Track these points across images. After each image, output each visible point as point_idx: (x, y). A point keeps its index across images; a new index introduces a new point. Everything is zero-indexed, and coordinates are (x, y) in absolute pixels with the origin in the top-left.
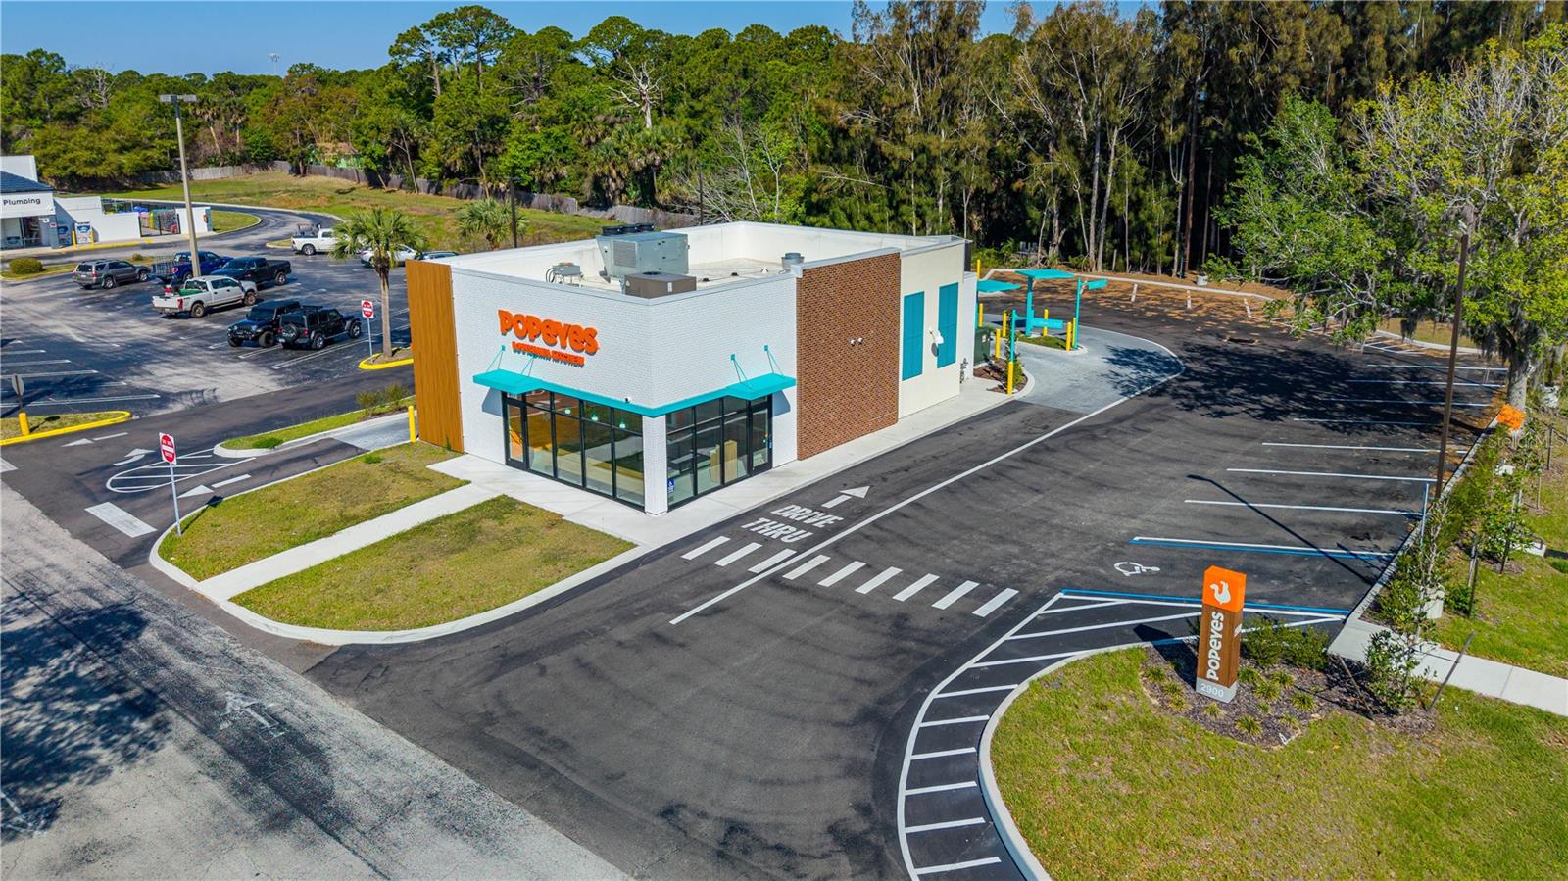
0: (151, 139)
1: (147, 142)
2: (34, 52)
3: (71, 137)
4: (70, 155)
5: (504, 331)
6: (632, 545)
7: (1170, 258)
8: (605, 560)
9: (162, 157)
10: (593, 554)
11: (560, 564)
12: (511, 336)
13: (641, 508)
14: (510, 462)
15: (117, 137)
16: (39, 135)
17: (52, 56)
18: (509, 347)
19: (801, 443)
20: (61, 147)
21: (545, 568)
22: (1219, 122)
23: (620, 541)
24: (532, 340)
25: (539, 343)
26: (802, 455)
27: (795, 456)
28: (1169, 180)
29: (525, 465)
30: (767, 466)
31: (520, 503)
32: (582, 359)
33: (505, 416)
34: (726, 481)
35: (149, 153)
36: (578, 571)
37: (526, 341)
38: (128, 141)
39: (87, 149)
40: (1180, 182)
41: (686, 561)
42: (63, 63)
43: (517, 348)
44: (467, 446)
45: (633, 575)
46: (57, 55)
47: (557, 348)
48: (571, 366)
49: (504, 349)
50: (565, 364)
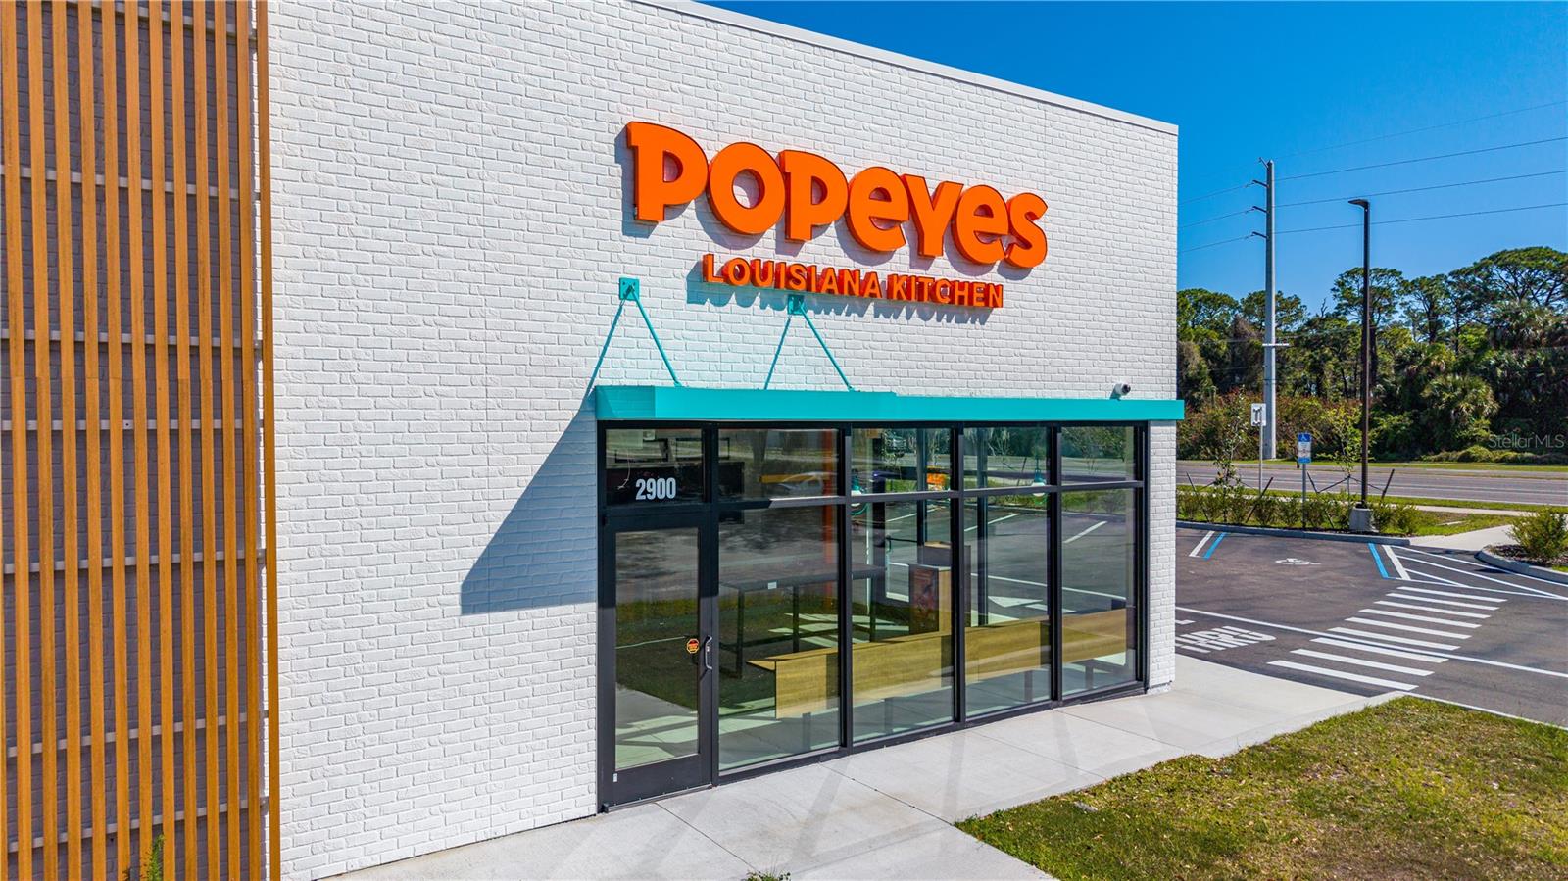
5: (641, 222)
25: (825, 255)
32: (993, 290)
48: (944, 321)
49: (628, 290)
50: (925, 318)
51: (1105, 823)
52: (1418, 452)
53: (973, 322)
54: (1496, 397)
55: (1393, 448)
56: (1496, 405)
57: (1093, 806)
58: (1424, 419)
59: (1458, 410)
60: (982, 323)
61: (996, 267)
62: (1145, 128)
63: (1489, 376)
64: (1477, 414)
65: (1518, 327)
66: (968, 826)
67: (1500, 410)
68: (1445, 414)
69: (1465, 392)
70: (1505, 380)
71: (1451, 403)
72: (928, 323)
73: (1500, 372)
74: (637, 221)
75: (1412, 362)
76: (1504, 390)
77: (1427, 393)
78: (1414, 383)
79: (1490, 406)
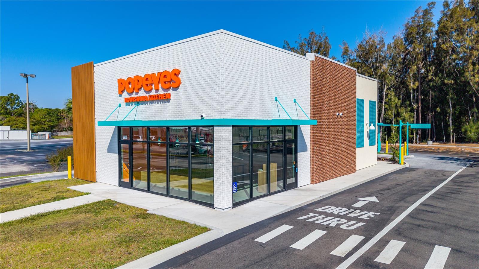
0: (44, 122)
1: (43, 122)
2: (10, 94)
3: (18, 120)
4: (17, 125)
5: (121, 92)
6: (206, 229)
7: (412, 136)
8: (180, 242)
9: (47, 127)
10: (168, 237)
11: (134, 246)
12: (125, 95)
13: (211, 206)
14: (122, 184)
15: (33, 121)
16: (8, 119)
17: (16, 95)
18: (123, 103)
19: (313, 174)
20: (14, 123)
21: (116, 249)
22: (434, 78)
23: (195, 227)
24: (137, 93)
25: (142, 93)
26: (313, 182)
27: (309, 182)
28: (410, 105)
29: (130, 186)
30: (294, 185)
31: (118, 203)
32: (170, 95)
33: (119, 153)
34: (271, 191)
35: (43, 126)
36: (150, 252)
37: (134, 95)
38: (36, 122)
39: (23, 124)
40: (415, 105)
41: (261, 244)
42: (19, 98)
43: (128, 101)
44: (98, 178)
45: (209, 257)
46: (17, 95)
47: (153, 93)
48: (161, 103)
49: (120, 106)
50: (158, 103)
53: (167, 103)
60: (169, 103)
61: (171, 89)
62: (210, 36)
72: (158, 104)
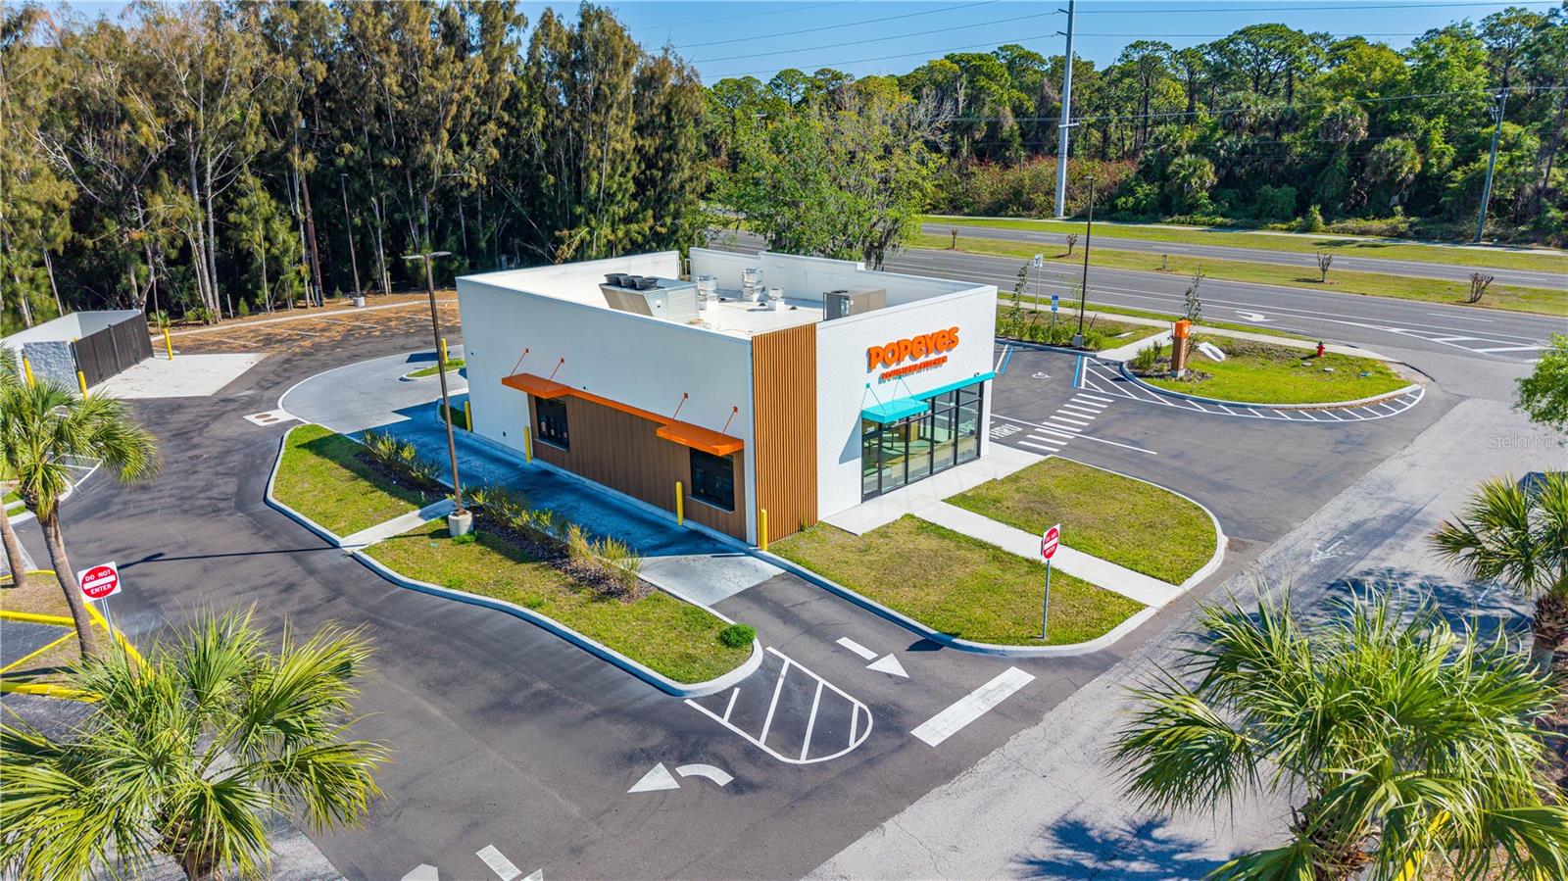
12: (878, 369)
13: (977, 457)
14: (864, 499)
18: (875, 381)
24: (899, 364)
29: (878, 492)
32: (944, 358)
33: (863, 455)
37: (893, 367)
47: (922, 359)
49: (868, 386)
50: (928, 370)
51: (973, 498)
52: (1160, 215)
54: (1216, 173)
55: (1144, 212)
56: (1216, 180)
57: (969, 494)
58: (1167, 190)
59: (1190, 183)
63: (1213, 156)
64: (1202, 187)
65: (1240, 115)
66: (948, 501)
67: (1219, 182)
68: (1181, 187)
69: (1195, 170)
70: (1225, 159)
71: (1185, 179)
73: (1222, 152)
74: (871, 367)
75: (1165, 142)
76: (1223, 166)
77: (1171, 169)
78: (1164, 159)
79: (1211, 178)
